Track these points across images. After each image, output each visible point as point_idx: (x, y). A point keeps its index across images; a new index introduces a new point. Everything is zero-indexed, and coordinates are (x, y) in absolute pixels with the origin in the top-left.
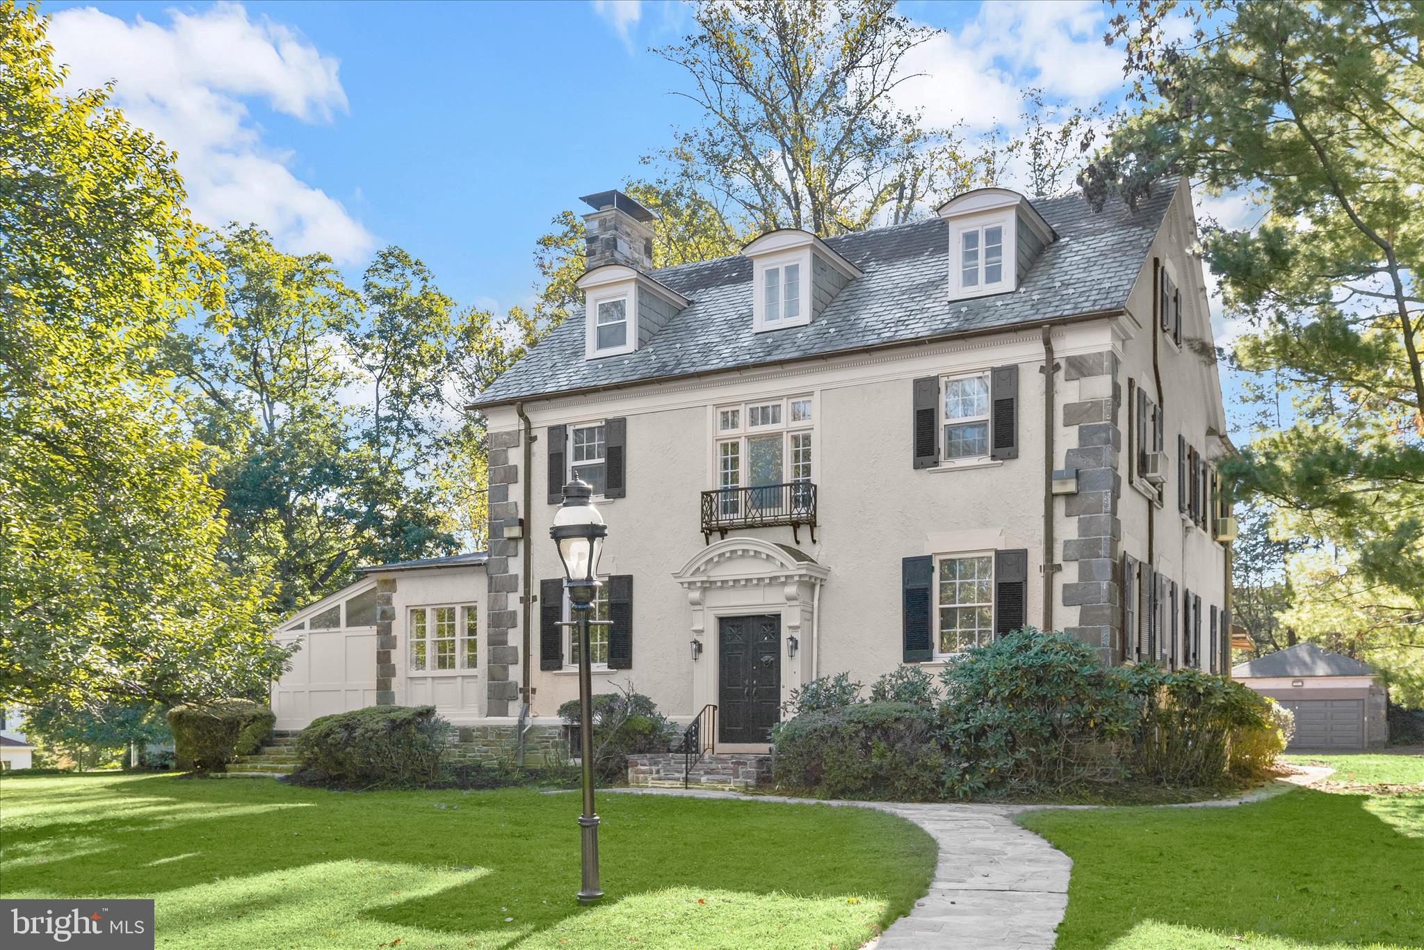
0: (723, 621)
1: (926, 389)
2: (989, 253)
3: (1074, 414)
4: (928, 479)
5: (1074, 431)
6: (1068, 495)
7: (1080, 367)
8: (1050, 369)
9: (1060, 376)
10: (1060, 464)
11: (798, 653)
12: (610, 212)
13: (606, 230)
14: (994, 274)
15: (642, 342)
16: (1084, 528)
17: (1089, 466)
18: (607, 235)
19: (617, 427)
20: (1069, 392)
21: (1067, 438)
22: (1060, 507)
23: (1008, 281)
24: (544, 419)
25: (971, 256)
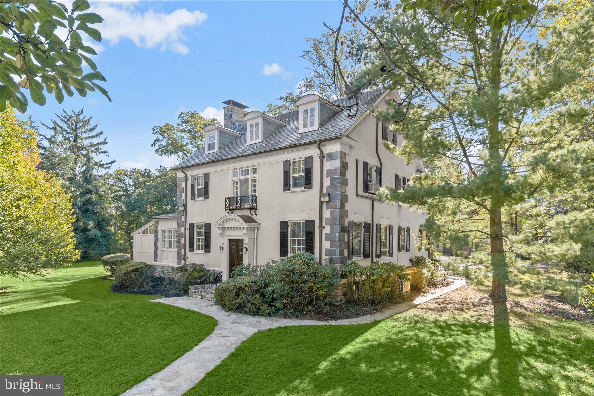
0: (230, 240)
1: (287, 164)
2: (311, 117)
3: (330, 173)
4: (287, 194)
5: (329, 179)
6: (327, 202)
7: (331, 157)
8: (322, 157)
9: (325, 159)
10: (325, 191)
11: (248, 252)
12: (231, 106)
13: (229, 112)
14: (312, 124)
15: (220, 148)
16: (332, 214)
17: (333, 192)
18: (229, 114)
19: (207, 176)
20: (328, 165)
21: (327, 182)
22: (325, 206)
23: (316, 126)
24: (190, 173)
25: (305, 118)
